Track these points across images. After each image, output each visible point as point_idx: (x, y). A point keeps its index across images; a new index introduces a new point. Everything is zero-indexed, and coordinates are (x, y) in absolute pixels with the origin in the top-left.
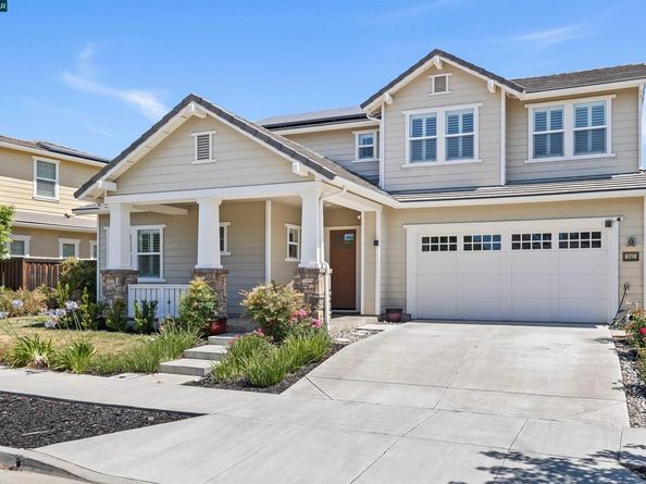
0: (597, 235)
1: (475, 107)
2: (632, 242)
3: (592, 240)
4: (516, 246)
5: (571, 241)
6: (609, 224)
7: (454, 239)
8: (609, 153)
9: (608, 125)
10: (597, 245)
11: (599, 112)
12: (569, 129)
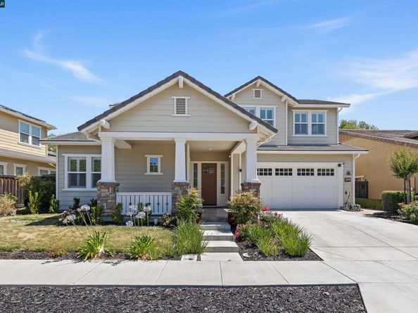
0: (332, 170)
1: (275, 107)
2: (348, 174)
3: (331, 173)
4: (299, 174)
5: (322, 172)
6: (339, 165)
7: (270, 170)
8: (325, 135)
9: (325, 123)
10: (332, 174)
11: (321, 117)
12: (310, 123)
